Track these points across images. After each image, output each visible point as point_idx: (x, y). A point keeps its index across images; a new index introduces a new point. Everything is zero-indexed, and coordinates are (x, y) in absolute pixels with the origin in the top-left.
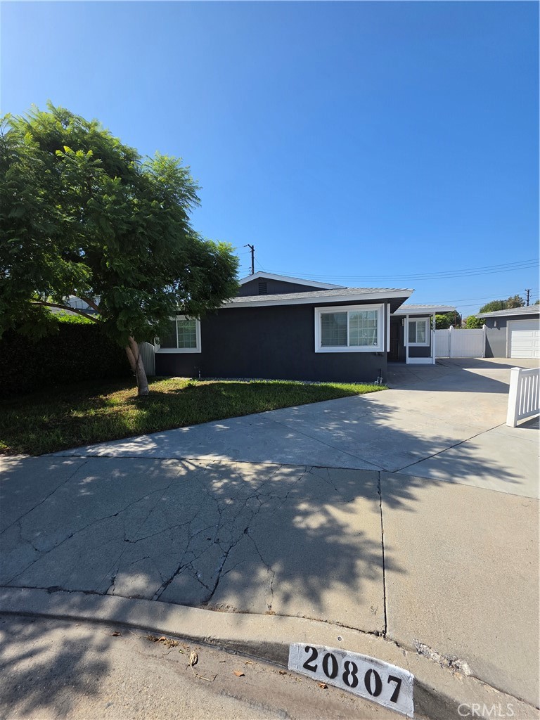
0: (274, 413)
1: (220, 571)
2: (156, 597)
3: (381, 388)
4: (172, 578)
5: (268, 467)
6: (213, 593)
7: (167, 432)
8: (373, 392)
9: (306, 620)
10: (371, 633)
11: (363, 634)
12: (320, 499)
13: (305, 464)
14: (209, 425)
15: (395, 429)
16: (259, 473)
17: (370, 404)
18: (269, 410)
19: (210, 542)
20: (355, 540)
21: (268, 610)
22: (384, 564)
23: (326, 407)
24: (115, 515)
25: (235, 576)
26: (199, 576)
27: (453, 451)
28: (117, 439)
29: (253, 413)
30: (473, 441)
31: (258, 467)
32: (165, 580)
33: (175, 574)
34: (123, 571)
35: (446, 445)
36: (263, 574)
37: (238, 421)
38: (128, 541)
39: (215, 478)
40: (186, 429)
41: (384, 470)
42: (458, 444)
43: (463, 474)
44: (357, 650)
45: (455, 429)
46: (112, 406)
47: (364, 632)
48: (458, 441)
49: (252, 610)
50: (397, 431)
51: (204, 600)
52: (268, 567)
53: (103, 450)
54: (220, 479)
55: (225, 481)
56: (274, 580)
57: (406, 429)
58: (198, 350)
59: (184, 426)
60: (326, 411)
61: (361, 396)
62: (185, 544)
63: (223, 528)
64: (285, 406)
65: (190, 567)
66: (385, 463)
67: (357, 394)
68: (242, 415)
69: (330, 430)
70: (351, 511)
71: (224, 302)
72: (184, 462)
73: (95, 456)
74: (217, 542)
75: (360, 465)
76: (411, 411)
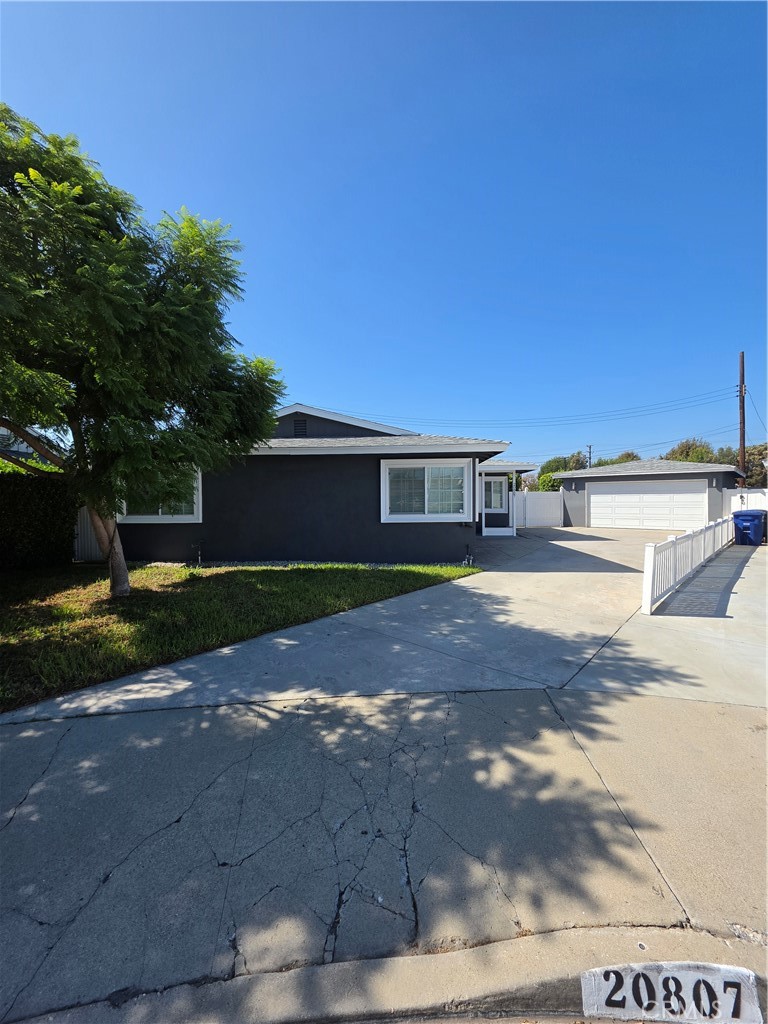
0: (353, 614)
1: (409, 882)
2: (328, 957)
3: (474, 570)
4: (338, 915)
5: (393, 701)
6: (417, 923)
7: (198, 658)
8: (465, 576)
9: (582, 931)
10: (674, 926)
11: (666, 931)
12: (495, 740)
13: (443, 689)
14: (263, 639)
15: (525, 627)
16: (384, 711)
17: (474, 594)
18: (344, 610)
19: (370, 837)
20: (576, 794)
21: (517, 929)
22: (630, 821)
23: (418, 599)
24: (178, 821)
25: (438, 884)
26: (380, 900)
27: (608, 652)
28: (110, 679)
29: (321, 617)
30: (619, 636)
31: (378, 701)
32: (329, 921)
33: (339, 907)
34: (243, 924)
35: (597, 644)
36: (478, 873)
37: (306, 629)
38: (224, 864)
39: (323, 728)
40: (226, 651)
41: (549, 687)
42: (607, 642)
43: (639, 681)
44: (672, 956)
45: (593, 623)
46: (71, 618)
47: (665, 927)
48: (605, 637)
49: (493, 936)
50: (530, 630)
51: (409, 939)
52: (482, 859)
53: (94, 702)
54: (331, 728)
55: (341, 731)
56: (501, 878)
57: (539, 627)
58: (197, 517)
59: (222, 645)
60: (424, 607)
61: (456, 582)
62: (330, 848)
63: (377, 811)
64: (364, 603)
65: (358, 888)
66: (544, 676)
67: (449, 580)
68: (307, 621)
69: (446, 635)
70: (544, 751)
71: (256, 446)
72: (254, 707)
73: (83, 715)
74: (380, 834)
75: (515, 683)
76: (528, 600)
